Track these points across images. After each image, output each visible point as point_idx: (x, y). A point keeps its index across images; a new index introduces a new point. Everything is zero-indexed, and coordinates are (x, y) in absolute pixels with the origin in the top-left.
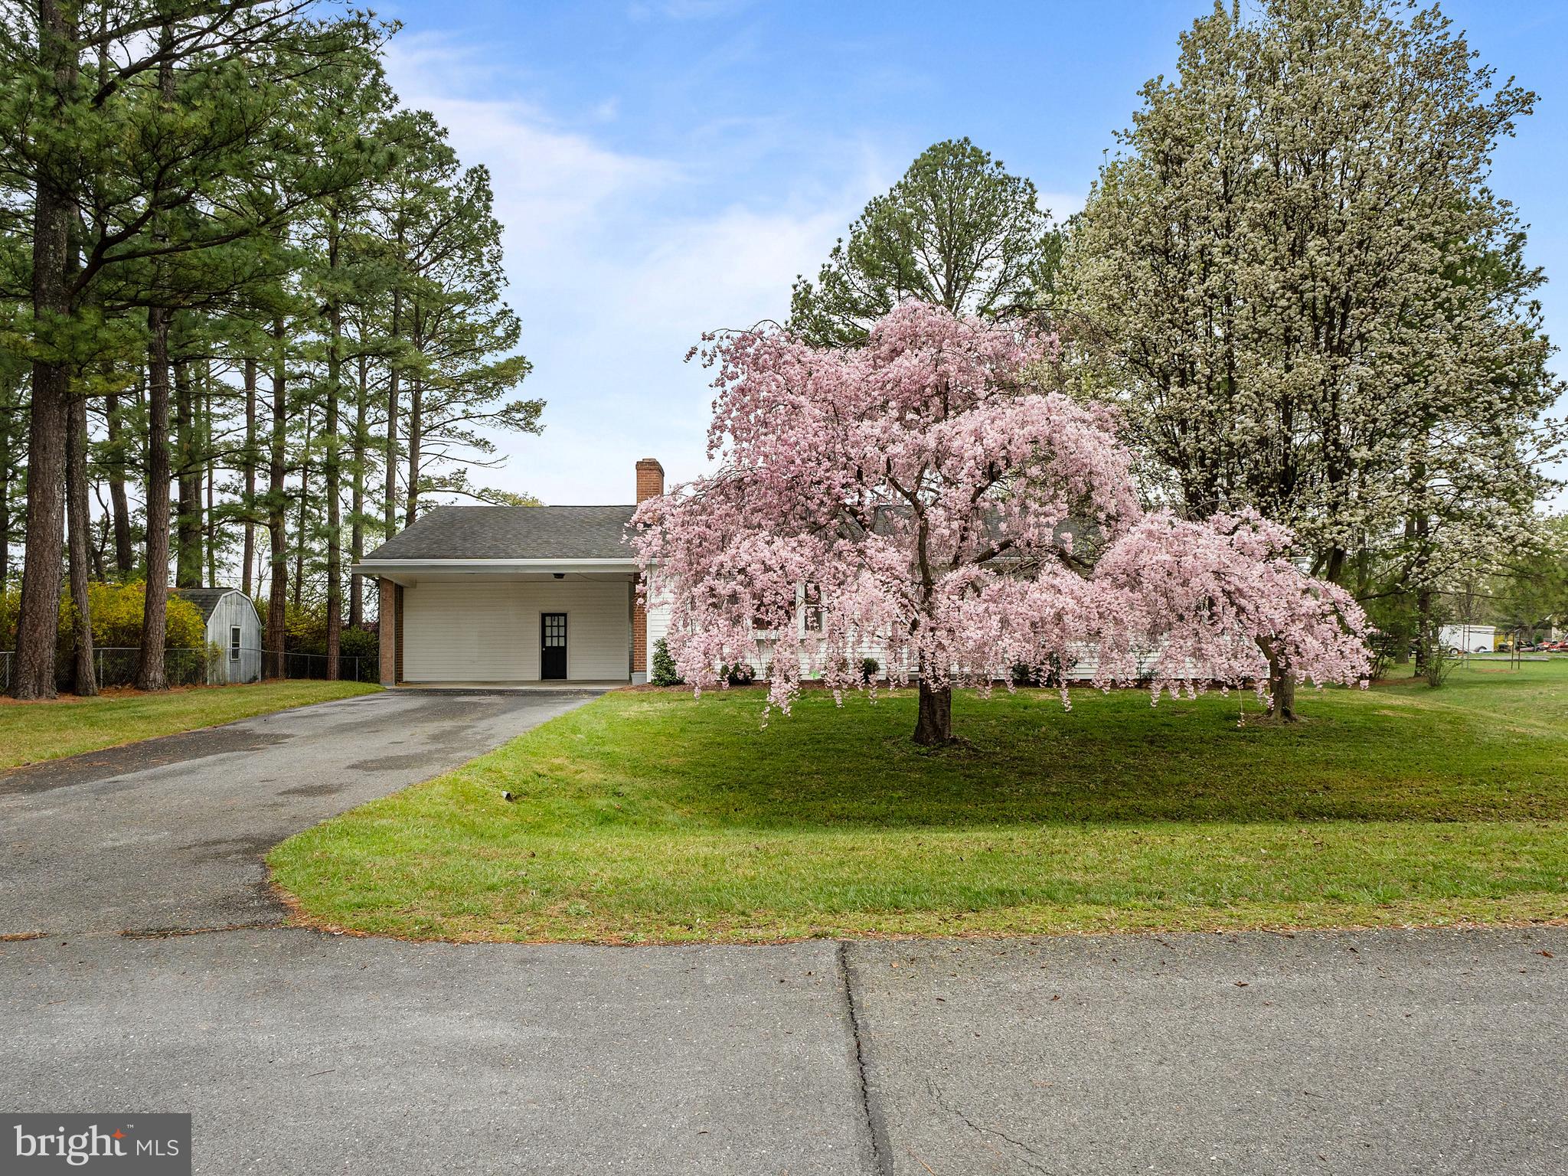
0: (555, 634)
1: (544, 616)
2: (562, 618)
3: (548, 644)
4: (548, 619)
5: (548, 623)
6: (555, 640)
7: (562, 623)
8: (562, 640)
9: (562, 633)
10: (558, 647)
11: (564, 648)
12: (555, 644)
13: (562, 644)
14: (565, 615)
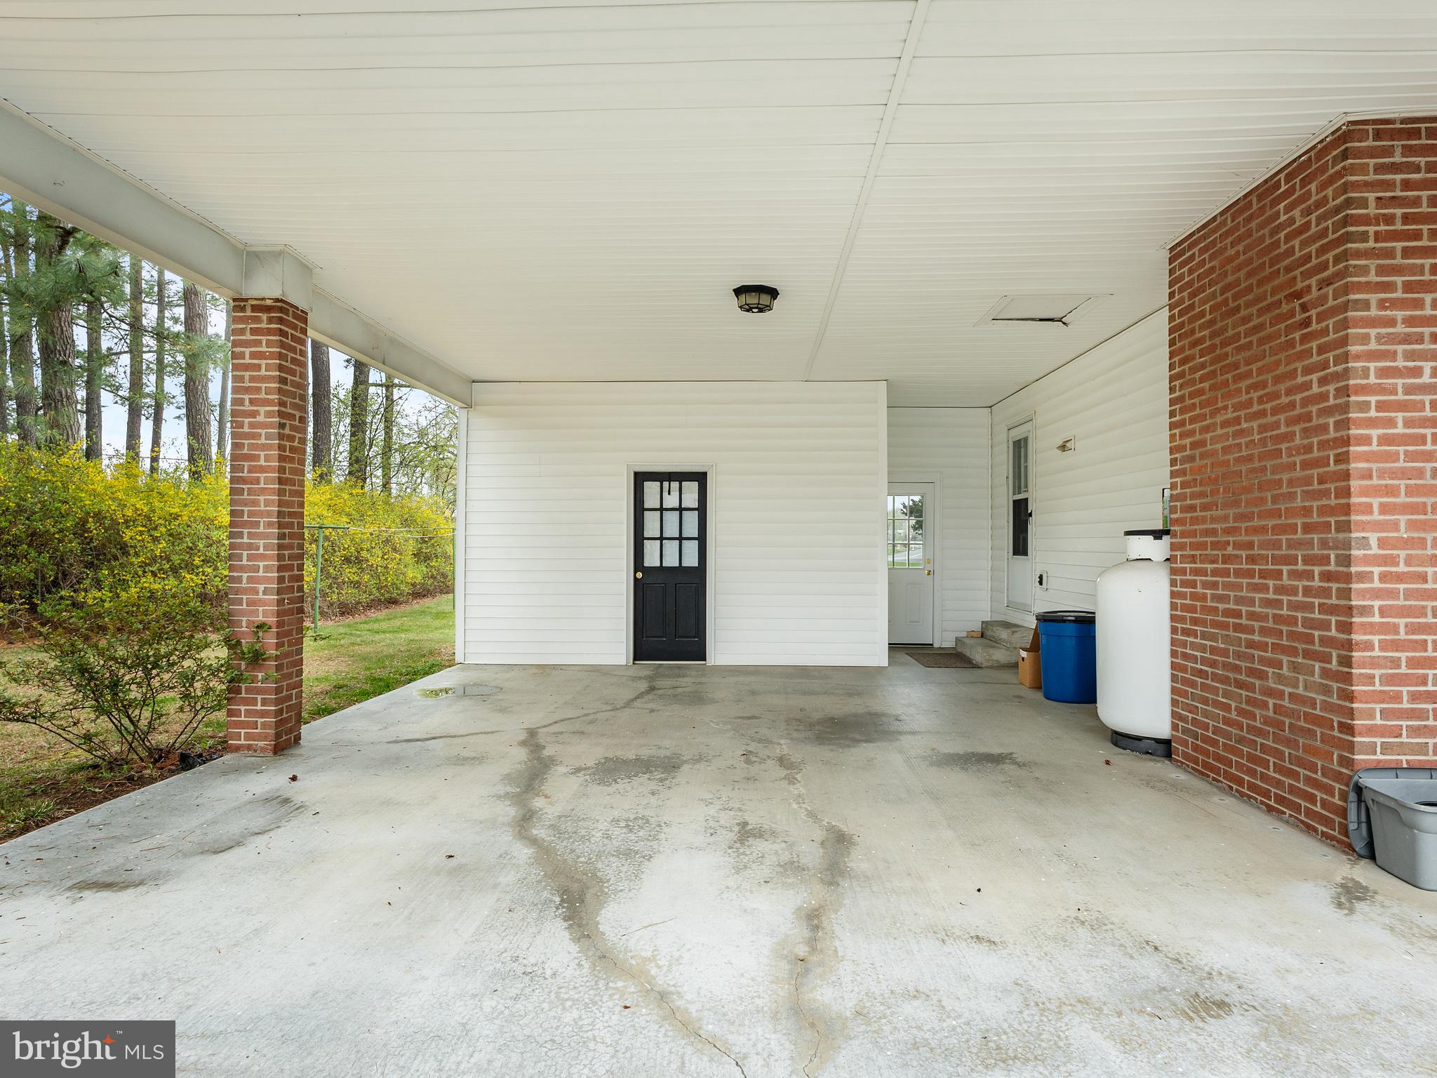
0: (671, 530)
1: (641, 478)
2: (691, 489)
3: (651, 560)
4: (651, 488)
5: (651, 499)
6: (671, 548)
7: (691, 499)
8: (691, 549)
9: (691, 529)
10: (680, 570)
11: (699, 573)
12: (671, 561)
13: (691, 560)
14: (701, 478)
